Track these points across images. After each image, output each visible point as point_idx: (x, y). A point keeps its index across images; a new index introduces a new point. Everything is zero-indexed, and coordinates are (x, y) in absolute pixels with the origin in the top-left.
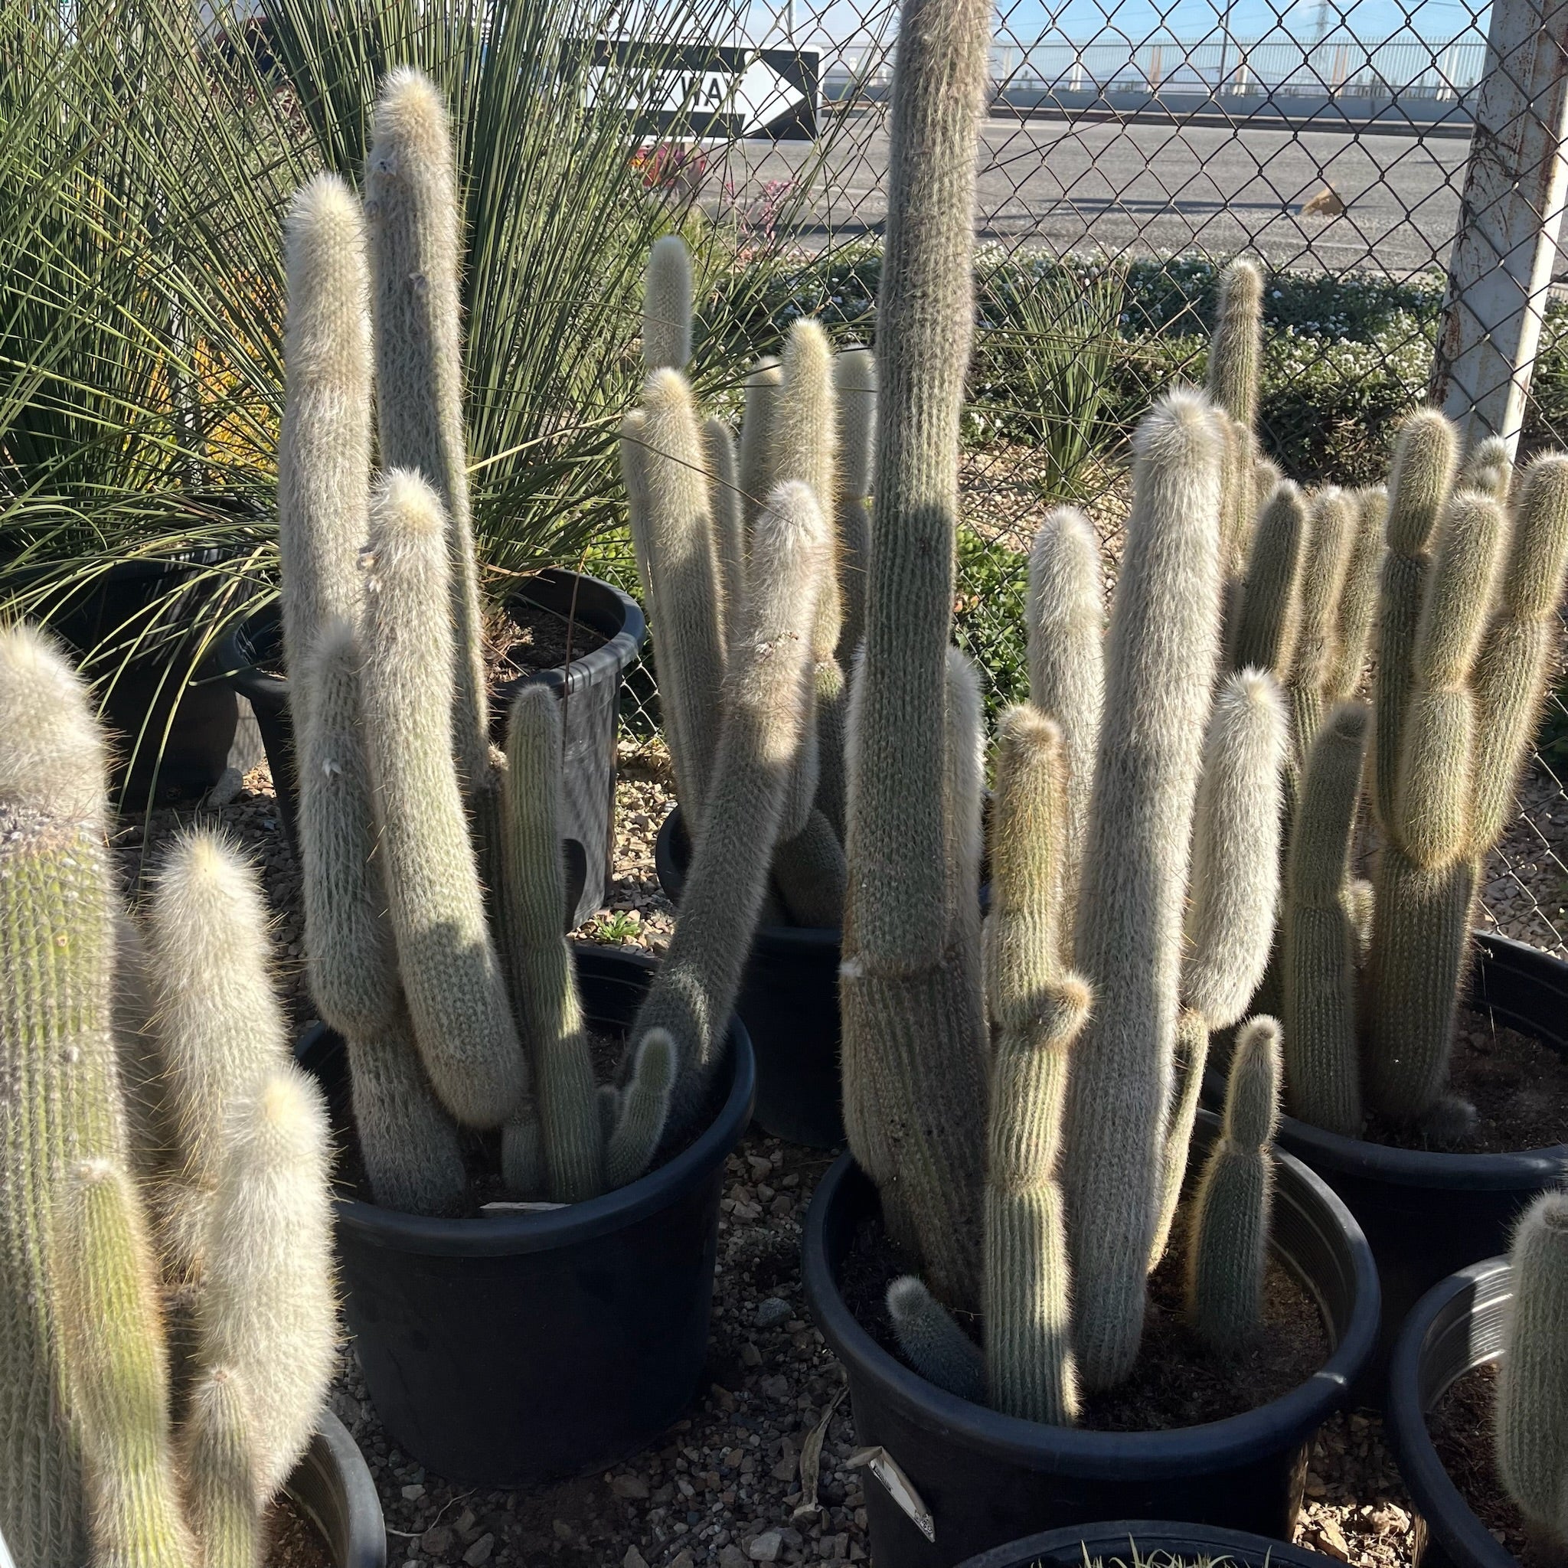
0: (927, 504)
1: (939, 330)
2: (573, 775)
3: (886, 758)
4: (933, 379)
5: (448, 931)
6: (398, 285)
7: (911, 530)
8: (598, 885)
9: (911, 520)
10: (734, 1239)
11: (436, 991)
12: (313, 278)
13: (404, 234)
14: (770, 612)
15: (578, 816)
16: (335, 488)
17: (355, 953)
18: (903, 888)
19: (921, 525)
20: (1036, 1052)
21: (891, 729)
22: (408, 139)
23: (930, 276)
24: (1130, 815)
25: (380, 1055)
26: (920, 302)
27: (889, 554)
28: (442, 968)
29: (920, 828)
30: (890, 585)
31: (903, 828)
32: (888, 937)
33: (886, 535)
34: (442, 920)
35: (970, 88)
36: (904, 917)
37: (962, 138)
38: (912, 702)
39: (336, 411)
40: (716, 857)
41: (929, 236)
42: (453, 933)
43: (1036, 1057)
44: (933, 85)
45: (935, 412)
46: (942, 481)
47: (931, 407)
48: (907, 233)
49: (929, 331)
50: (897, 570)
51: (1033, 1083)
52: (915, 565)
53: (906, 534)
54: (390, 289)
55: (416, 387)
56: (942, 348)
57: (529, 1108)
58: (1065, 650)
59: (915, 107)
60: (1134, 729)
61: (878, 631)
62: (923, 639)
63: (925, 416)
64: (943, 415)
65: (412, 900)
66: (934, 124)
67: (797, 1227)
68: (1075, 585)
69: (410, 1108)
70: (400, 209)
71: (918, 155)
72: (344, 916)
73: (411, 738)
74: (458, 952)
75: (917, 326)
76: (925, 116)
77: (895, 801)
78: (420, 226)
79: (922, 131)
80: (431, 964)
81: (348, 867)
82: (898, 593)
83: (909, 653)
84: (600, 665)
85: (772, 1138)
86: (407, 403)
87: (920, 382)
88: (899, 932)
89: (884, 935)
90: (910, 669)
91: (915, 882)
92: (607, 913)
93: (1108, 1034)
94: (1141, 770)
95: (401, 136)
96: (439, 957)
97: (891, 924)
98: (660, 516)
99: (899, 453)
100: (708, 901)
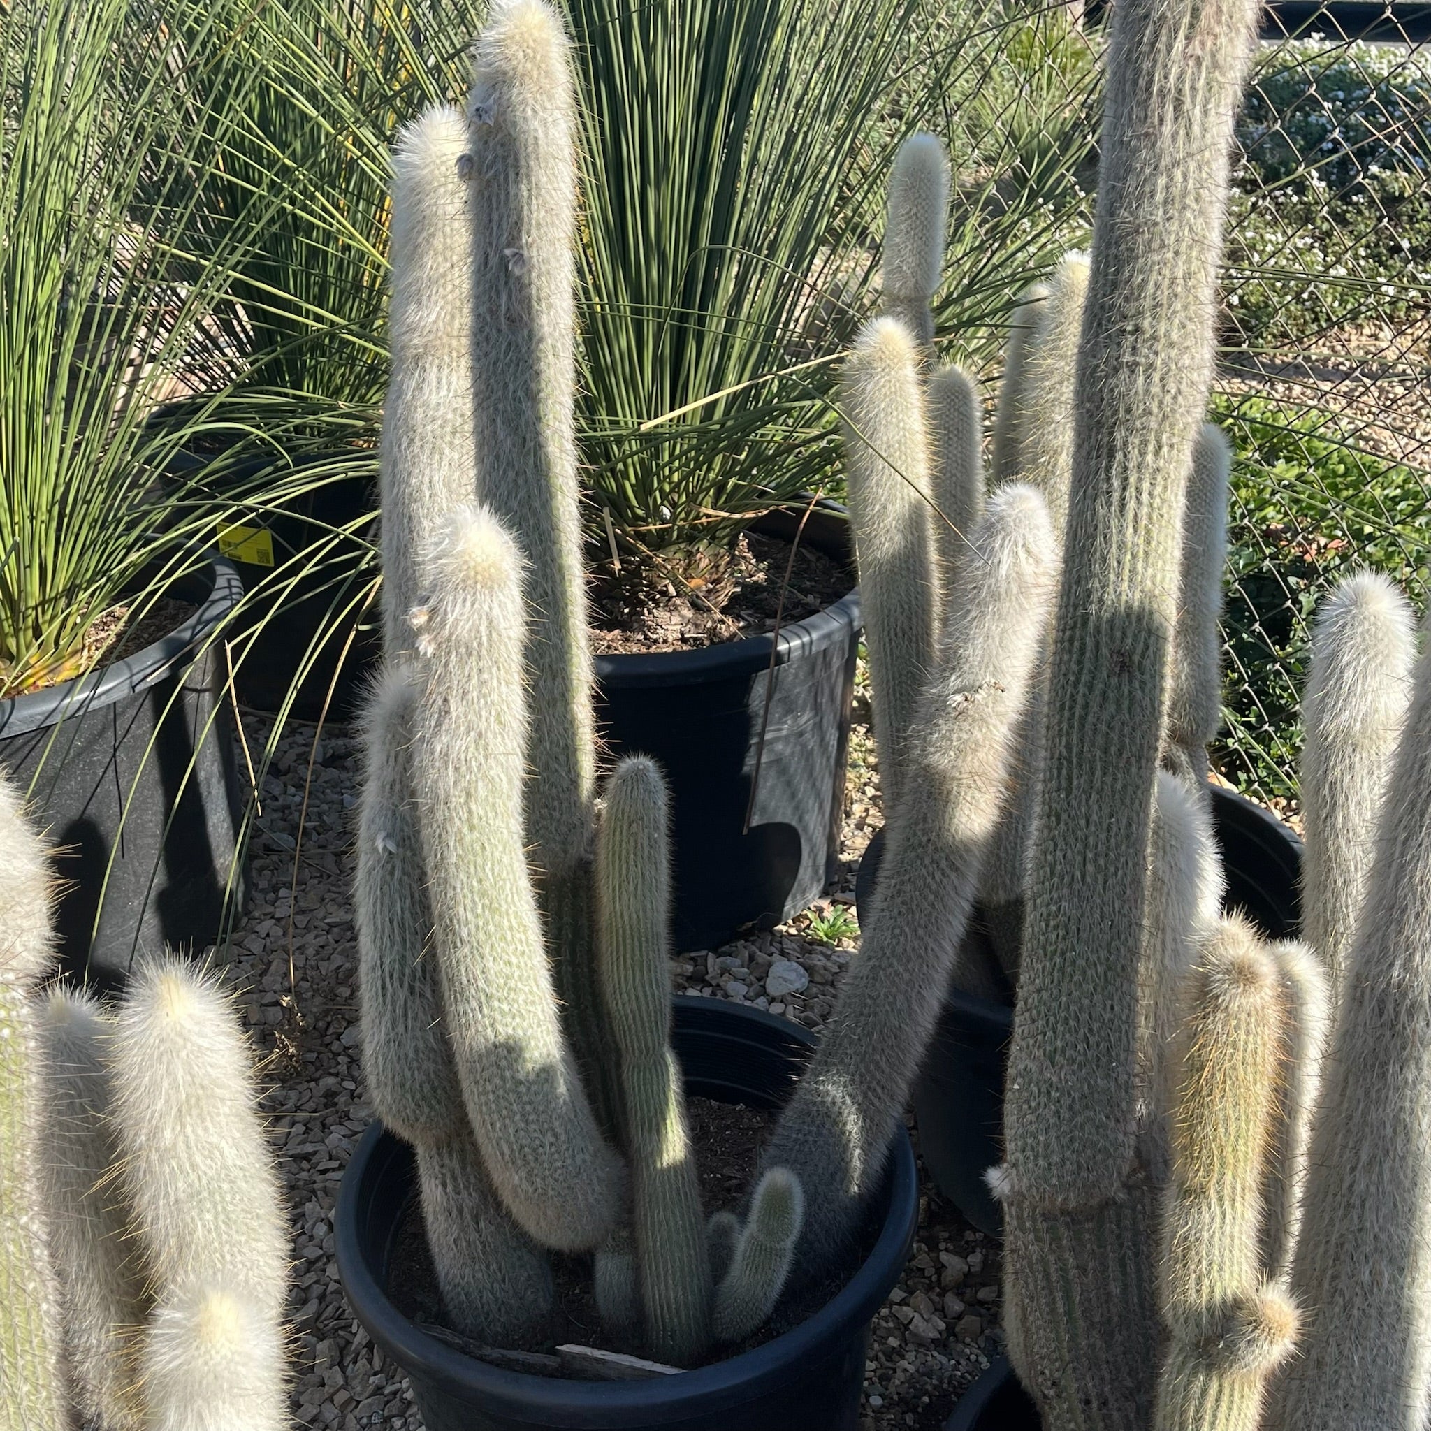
0: (1129, 608)
1: (1156, 377)
2: (788, 751)
3: (1056, 927)
4: (1144, 443)
5: (509, 1052)
6: (494, 260)
7: (1104, 639)
8: (816, 872)
9: (1104, 627)
10: (904, 1363)
11: (496, 1117)
12: (419, 233)
13: (502, 197)
14: (973, 652)
15: (793, 796)
16: (439, 483)
17: (411, 1054)
18: (1066, 1101)
19: (1118, 634)
20: (1215, 1379)
21: (1065, 891)
22: (513, 77)
23: (1148, 303)
24: (1384, 1075)
25: (447, 1161)
26: (1131, 338)
27: (1074, 667)
28: (501, 1092)
29: (1096, 1026)
30: (1071, 708)
31: (1072, 1023)
32: (1041, 1162)
33: (1071, 640)
34: (501, 1039)
35: (1223, 40)
36: (1065, 1140)
37: (1206, 113)
38: (1095, 861)
39: (443, 392)
40: (882, 948)
41: (1149, 250)
42: (514, 1055)
43: (1214, 1387)
44: (1164, 39)
45: (1146, 485)
46: (1154, 577)
47: (1140, 480)
48: (1117, 244)
49: (1141, 380)
50: (1082, 689)
51: (1208, 1417)
52: (1107, 686)
53: (1097, 644)
54: (486, 264)
55: (511, 387)
56: (1161, 402)
57: (624, 1234)
58: (1351, 767)
59: (1138, 71)
60: (1398, 962)
61: (1056, 764)
62: (1115, 779)
63: (1131, 491)
64: (1159, 489)
65: (465, 1013)
66: (1162, 94)
67: (983, 1359)
68: (1372, 683)
69: (482, 1225)
70: (499, 165)
71: (1138, 138)
72: (399, 1012)
73: (465, 830)
74: (521, 1076)
75: (1124, 374)
76: (1150, 82)
77: (1064, 988)
78: (524, 187)
79: (1145, 104)
80: (489, 1087)
81: (404, 957)
82: (1083, 719)
83: (1094, 797)
84: (825, 630)
85: (975, 1231)
86: (500, 406)
87: (1125, 444)
88: (1055, 1158)
89: (1036, 1157)
90: (1095, 817)
91: (1083, 1096)
92: (825, 903)
93: (1333, 1349)
94: (1403, 1017)
95: (505, 73)
96: (497, 1081)
97: (1047, 1146)
98: (865, 500)
99: (1094, 537)
100: (869, 1001)
